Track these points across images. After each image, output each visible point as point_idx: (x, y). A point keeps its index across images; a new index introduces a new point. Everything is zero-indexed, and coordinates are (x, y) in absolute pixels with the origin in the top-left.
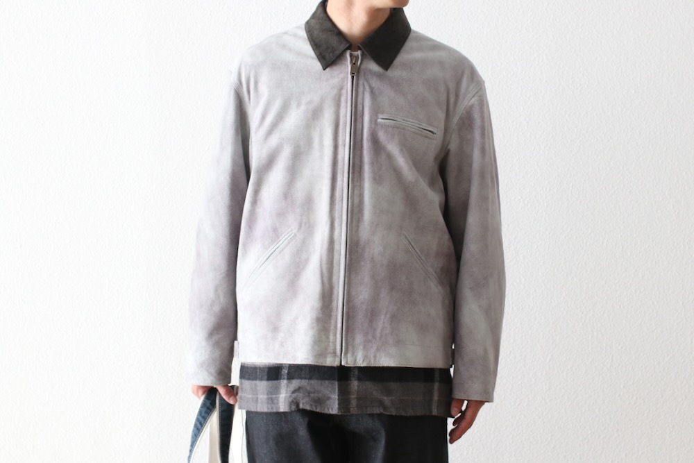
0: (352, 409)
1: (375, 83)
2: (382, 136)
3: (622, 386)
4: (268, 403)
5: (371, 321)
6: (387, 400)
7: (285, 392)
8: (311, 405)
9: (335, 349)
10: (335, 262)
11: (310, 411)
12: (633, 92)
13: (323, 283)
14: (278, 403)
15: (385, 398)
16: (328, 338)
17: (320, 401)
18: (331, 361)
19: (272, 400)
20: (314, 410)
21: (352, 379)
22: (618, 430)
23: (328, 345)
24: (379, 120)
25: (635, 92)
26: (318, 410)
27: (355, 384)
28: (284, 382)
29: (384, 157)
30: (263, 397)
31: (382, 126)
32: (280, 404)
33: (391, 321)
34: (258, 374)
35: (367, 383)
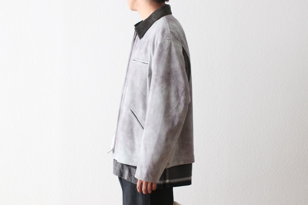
2: (131, 67)
24: (132, 61)
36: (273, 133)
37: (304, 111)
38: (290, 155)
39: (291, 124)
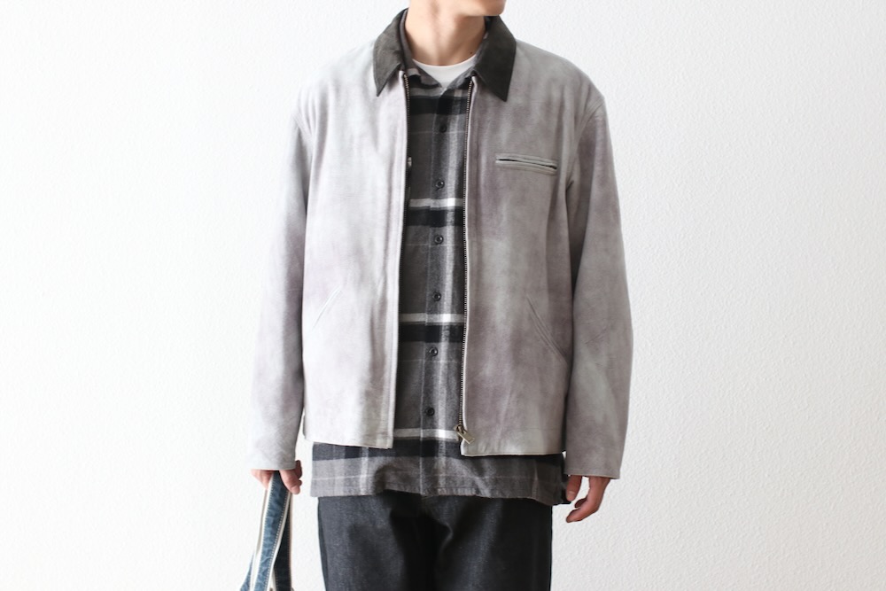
0: (439, 490)
3: (766, 475)
4: (345, 485)
6: (479, 481)
7: (366, 471)
8: (399, 486)
9: (387, 429)
10: (387, 326)
11: (399, 492)
13: (374, 351)
14: (357, 486)
15: (477, 478)
16: (378, 415)
17: (406, 480)
18: (382, 443)
19: (349, 483)
20: (403, 490)
21: (440, 454)
23: (380, 424)
25: (789, 120)
26: (407, 491)
27: (442, 461)
28: (365, 459)
30: (340, 478)
31: (501, 168)
32: (361, 487)
33: (518, 402)
34: (334, 451)
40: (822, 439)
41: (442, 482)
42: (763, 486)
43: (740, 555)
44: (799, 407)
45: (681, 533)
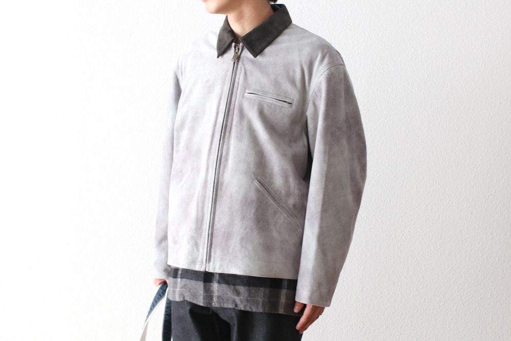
0: (213, 304)
1: (249, 67)
2: (246, 106)
3: (415, 290)
5: (227, 241)
6: (237, 299)
7: (179, 287)
8: (190, 298)
9: (203, 259)
10: (207, 196)
11: (190, 302)
12: (426, 76)
13: (198, 211)
15: (236, 297)
16: (198, 250)
17: (194, 296)
18: (199, 267)
19: (173, 292)
20: (192, 301)
21: (214, 282)
22: (411, 322)
23: (199, 256)
24: (246, 94)
25: (428, 76)
26: (194, 302)
27: (215, 286)
28: (179, 280)
29: (245, 121)
31: (247, 98)
32: (176, 295)
33: (241, 241)
35: (224, 285)
36: (438, 229)
37: (494, 192)
38: (468, 267)
39: (470, 213)
40: (448, 267)
41: (215, 299)
42: (413, 296)
43: (399, 338)
44: (434, 249)
45: (363, 324)
